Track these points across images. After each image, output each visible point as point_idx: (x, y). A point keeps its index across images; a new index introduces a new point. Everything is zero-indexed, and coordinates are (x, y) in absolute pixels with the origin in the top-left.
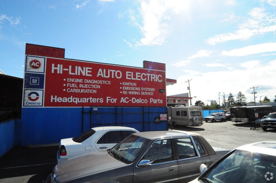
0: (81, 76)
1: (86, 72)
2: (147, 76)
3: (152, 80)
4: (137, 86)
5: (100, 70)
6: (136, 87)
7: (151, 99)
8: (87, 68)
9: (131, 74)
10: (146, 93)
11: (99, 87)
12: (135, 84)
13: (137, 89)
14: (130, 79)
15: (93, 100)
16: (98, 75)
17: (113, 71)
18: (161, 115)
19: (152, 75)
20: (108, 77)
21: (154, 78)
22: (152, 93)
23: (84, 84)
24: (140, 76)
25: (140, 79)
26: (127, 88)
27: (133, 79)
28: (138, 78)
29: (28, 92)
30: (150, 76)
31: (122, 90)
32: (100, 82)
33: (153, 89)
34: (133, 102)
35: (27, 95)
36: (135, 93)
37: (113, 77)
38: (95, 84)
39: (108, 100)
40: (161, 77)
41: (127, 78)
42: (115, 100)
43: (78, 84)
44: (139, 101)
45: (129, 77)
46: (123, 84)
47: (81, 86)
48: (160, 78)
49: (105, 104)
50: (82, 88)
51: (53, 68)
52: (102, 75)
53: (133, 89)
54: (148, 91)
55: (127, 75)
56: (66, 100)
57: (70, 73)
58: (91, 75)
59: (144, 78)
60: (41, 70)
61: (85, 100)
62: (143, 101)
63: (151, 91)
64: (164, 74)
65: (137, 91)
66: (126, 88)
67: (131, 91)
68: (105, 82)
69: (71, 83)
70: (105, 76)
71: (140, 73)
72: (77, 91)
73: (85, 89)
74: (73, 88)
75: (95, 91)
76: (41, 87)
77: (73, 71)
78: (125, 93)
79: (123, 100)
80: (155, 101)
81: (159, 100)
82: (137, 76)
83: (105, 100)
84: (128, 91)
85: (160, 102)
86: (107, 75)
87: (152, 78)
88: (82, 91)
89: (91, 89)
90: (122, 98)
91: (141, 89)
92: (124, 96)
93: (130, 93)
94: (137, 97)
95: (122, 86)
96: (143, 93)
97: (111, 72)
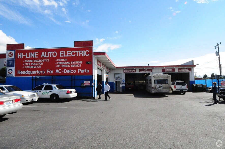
0: (32, 58)
1: (35, 55)
2: (76, 52)
3: (80, 55)
4: (68, 61)
5: (43, 53)
6: (66, 61)
7: (79, 69)
8: (35, 53)
9: (63, 53)
10: (75, 66)
11: (42, 64)
12: (66, 60)
13: (68, 63)
14: (63, 56)
15: (39, 72)
16: (42, 56)
17: (51, 52)
18: (85, 81)
19: (80, 51)
20: (48, 56)
21: (82, 53)
22: (80, 65)
23: (34, 62)
24: (70, 54)
25: (70, 56)
26: (61, 63)
27: (65, 56)
28: (69, 55)
29: (8, 69)
30: (79, 52)
31: (57, 65)
32: (43, 60)
33: (81, 62)
34: (64, 72)
35: (8, 71)
36: (67, 66)
37: (51, 56)
38: (40, 62)
39: (47, 72)
40: (89, 51)
41: (61, 56)
42: (52, 72)
43: (31, 63)
44: (69, 71)
45: (62, 55)
46: (58, 60)
47: (32, 64)
48: (87, 53)
49: (45, 74)
50: (33, 65)
51: (18, 55)
52: (44, 56)
53: (65, 63)
54: (76, 64)
55: (61, 54)
56: (24, 73)
57: (27, 57)
58: (37, 57)
59: (73, 55)
60: (13, 57)
61: (34, 72)
62: (72, 71)
63: (79, 64)
64: (91, 50)
65: (68, 64)
66: (59, 63)
67: (63, 64)
68: (46, 60)
69: (27, 63)
70: (46, 57)
71: (70, 52)
72: (30, 67)
73: (34, 65)
74: (28, 66)
75: (40, 67)
76: (13, 66)
77: (28, 56)
78: (59, 66)
79: (58, 71)
80: (82, 71)
81: (86, 70)
82: (68, 54)
83: (46, 72)
84: (61, 65)
85: (87, 71)
86: (47, 56)
87: (80, 53)
88: (33, 67)
89: (38, 65)
90: (57, 70)
91: (71, 63)
92: (58, 68)
93: (63, 66)
94: (68, 69)
95: (57, 62)
96: (72, 66)
97: (50, 54)
